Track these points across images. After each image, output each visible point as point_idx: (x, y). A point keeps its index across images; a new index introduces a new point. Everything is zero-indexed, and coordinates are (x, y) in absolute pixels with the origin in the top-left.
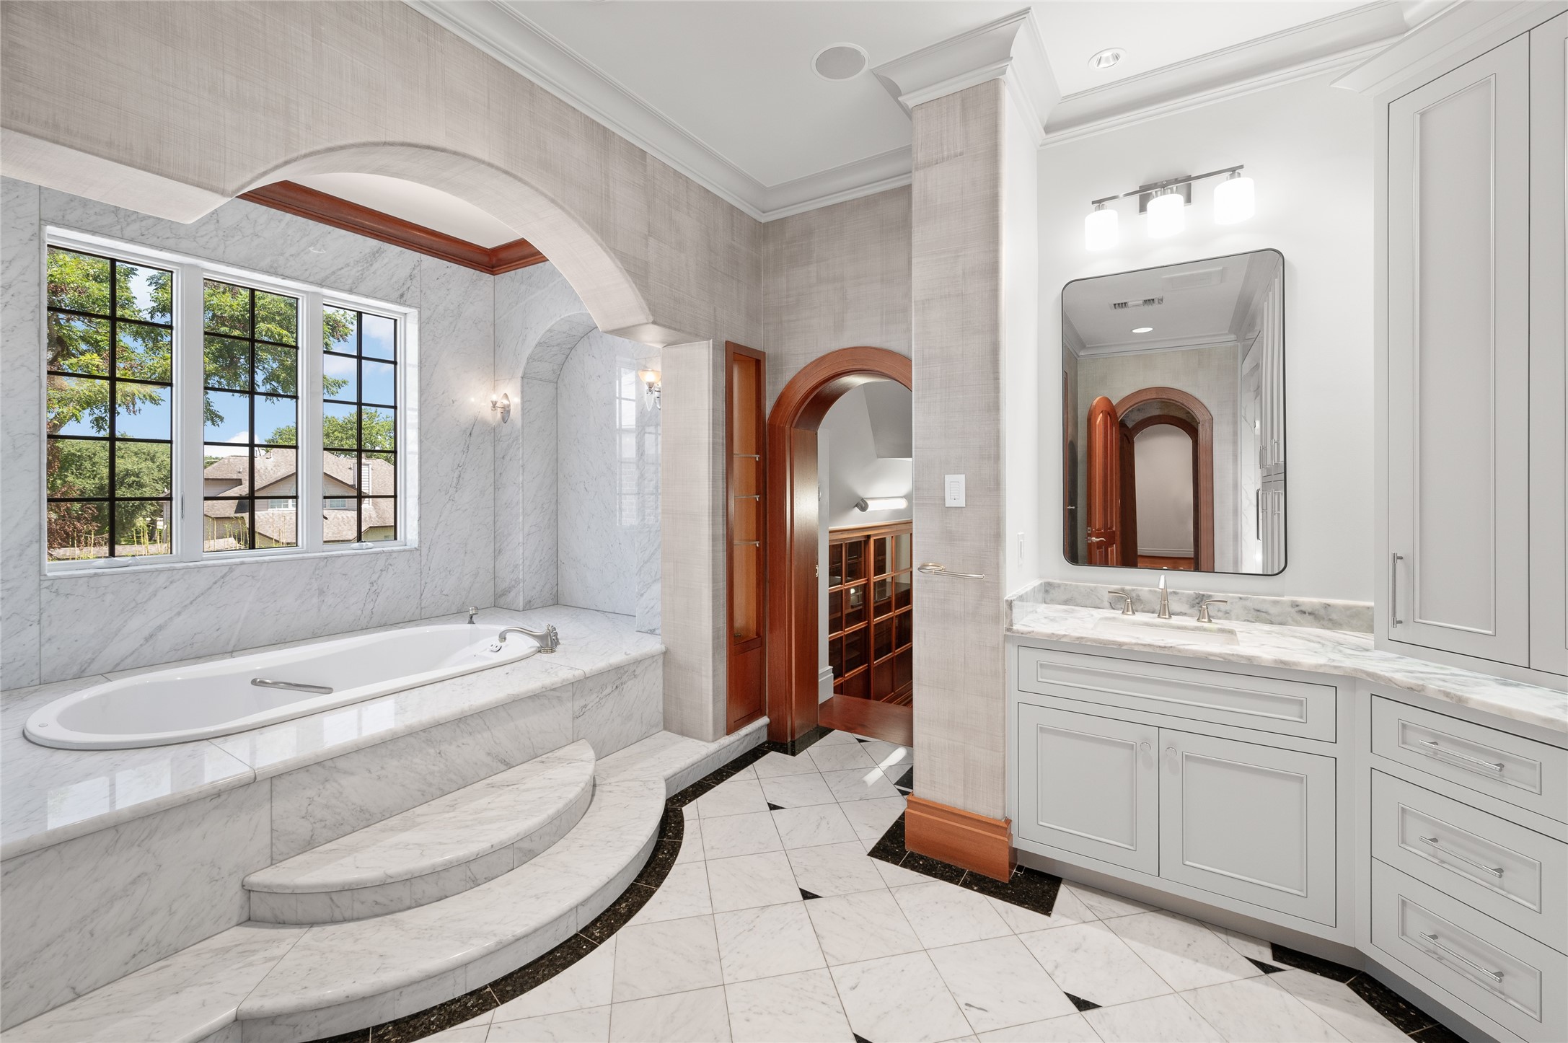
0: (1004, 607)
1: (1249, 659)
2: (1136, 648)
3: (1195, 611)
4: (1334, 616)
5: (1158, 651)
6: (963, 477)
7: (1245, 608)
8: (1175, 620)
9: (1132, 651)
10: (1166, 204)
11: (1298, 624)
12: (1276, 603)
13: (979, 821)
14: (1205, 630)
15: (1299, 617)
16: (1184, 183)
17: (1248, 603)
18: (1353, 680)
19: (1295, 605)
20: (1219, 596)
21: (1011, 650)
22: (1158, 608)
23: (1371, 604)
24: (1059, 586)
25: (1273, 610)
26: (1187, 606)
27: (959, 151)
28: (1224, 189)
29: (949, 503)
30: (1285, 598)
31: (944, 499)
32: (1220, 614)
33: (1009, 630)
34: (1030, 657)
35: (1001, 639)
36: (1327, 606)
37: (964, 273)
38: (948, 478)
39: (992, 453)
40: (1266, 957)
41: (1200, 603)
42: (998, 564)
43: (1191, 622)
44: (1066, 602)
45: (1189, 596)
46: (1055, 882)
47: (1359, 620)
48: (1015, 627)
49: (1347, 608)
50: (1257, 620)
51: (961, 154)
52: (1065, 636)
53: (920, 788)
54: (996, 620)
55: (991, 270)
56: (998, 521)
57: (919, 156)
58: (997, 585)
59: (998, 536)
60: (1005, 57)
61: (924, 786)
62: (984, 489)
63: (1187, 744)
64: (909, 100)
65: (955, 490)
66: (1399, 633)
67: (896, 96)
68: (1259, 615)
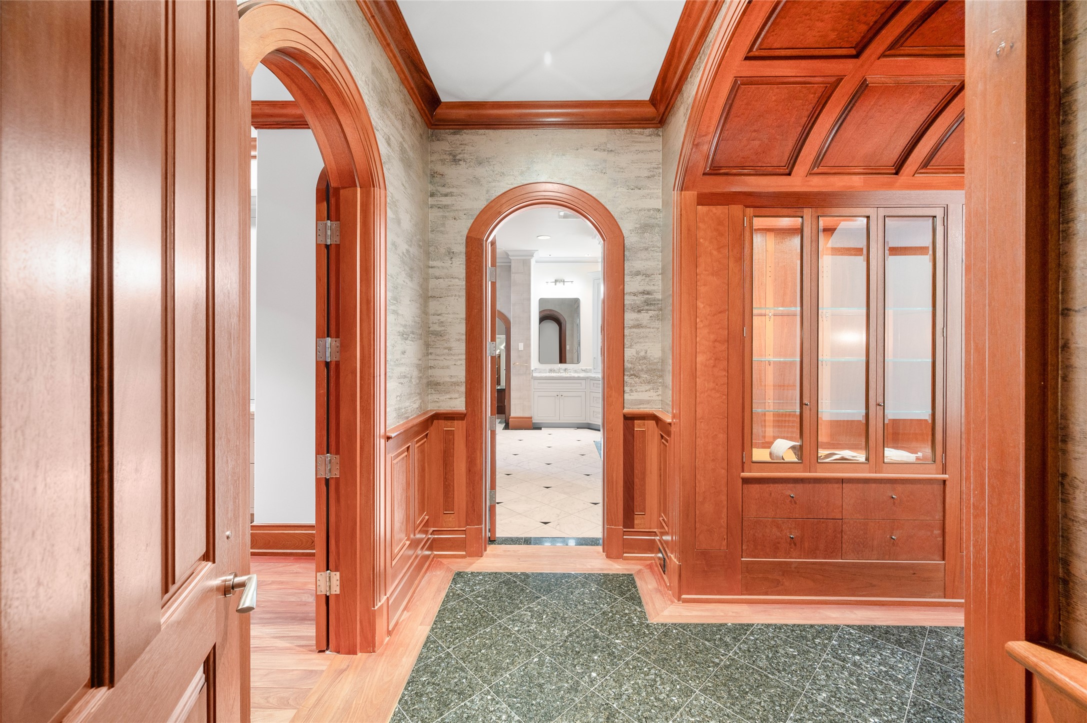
0: (532, 371)
1: (574, 376)
2: (556, 377)
3: (568, 371)
4: (587, 371)
5: (560, 377)
6: (523, 342)
7: (574, 370)
8: (561, 374)
10: (559, 285)
11: (582, 373)
12: (577, 368)
13: (527, 418)
15: (581, 371)
16: (563, 281)
18: (588, 378)
19: (581, 369)
21: (533, 380)
22: (565, 371)
23: (591, 368)
24: (538, 367)
25: (578, 370)
28: (570, 284)
29: (520, 349)
33: (532, 376)
34: (536, 382)
35: (531, 378)
36: (587, 369)
37: (523, 299)
38: (520, 344)
39: (529, 339)
40: (576, 428)
41: (571, 369)
42: (531, 362)
43: (567, 373)
44: (541, 372)
45: (567, 368)
47: (590, 371)
48: (534, 376)
51: (522, 272)
52: (543, 376)
53: (512, 415)
54: (530, 374)
55: (529, 299)
56: (530, 353)
57: (513, 270)
58: (530, 367)
59: (530, 356)
60: (533, 256)
61: (514, 414)
62: (528, 346)
63: (564, 394)
64: (511, 258)
65: (521, 346)
66: (595, 371)
67: (507, 255)
68: (576, 372)
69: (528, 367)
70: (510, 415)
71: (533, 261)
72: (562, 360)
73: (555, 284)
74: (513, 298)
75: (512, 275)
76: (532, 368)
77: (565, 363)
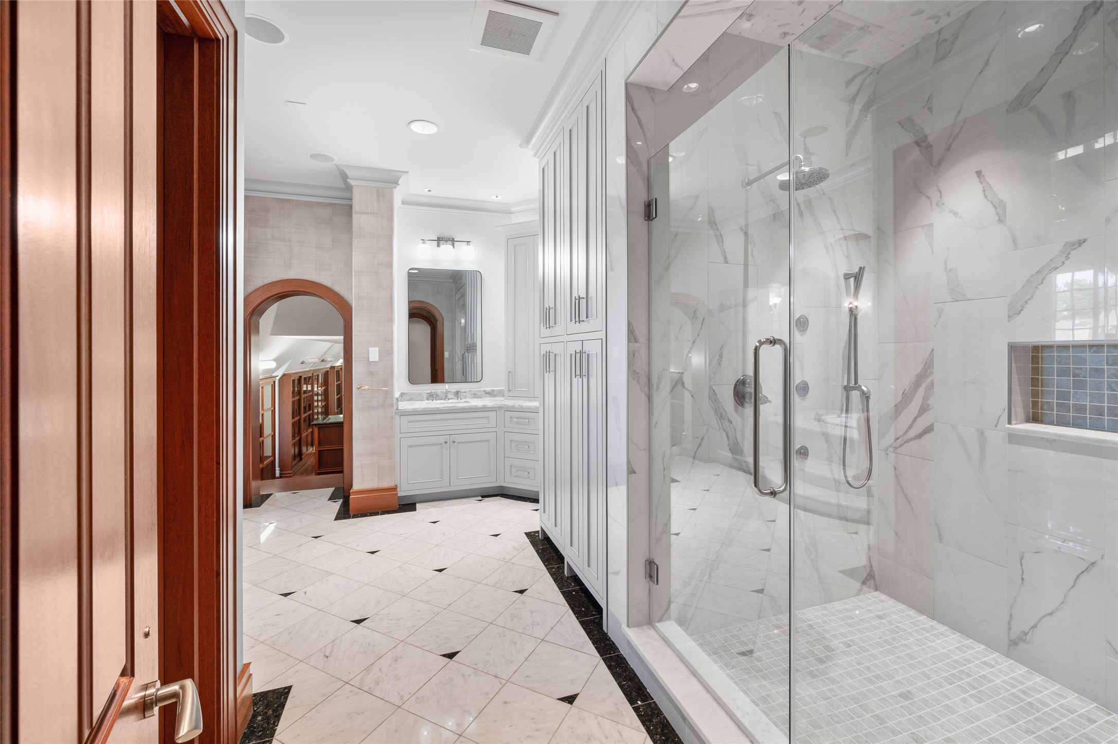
0: (395, 400)
1: (476, 406)
2: (443, 408)
3: (456, 397)
4: (495, 393)
5: (450, 408)
6: (377, 348)
7: (471, 394)
8: (450, 401)
9: (442, 410)
10: (446, 248)
11: (486, 397)
12: (479, 391)
13: (386, 489)
14: (460, 402)
15: (485, 395)
16: (453, 241)
17: (472, 392)
18: (500, 408)
19: (485, 391)
20: (463, 391)
21: (397, 418)
22: (444, 398)
23: (504, 388)
24: (407, 394)
25: (479, 394)
26: (453, 396)
27: (375, 212)
28: (464, 247)
29: (371, 359)
30: (482, 389)
31: (369, 358)
32: (463, 397)
33: (397, 409)
34: (405, 419)
35: (394, 413)
36: (493, 390)
37: (378, 264)
38: (371, 349)
39: (389, 340)
40: (480, 498)
41: (457, 394)
42: (393, 384)
43: (456, 401)
44: (410, 400)
45: (454, 392)
46: (415, 504)
47: (500, 393)
48: (399, 408)
49: (498, 390)
50: (475, 397)
51: (377, 214)
52: (418, 408)
53: (357, 485)
54: (392, 406)
55: (390, 265)
56: (392, 367)
57: (356, 207)
58: (392, 392)
59: (392, 373)
60: (397, 183)
61: (359, 483)
62: (387, 353)
63: (458, 439)
64: (352, 182)
65: (374, 354)
66: (510, 394)
67: (344, 176)
68: (475, 396)
69: (388, 394)
70: (351, 486)
71: (398, 195)
72: (437, 376)
73: (438, 246)
74: (358, 260)
75: (355, 217)
76: (397, 394)
77: (443, 381)
